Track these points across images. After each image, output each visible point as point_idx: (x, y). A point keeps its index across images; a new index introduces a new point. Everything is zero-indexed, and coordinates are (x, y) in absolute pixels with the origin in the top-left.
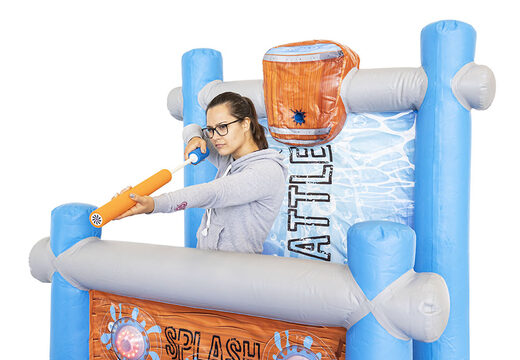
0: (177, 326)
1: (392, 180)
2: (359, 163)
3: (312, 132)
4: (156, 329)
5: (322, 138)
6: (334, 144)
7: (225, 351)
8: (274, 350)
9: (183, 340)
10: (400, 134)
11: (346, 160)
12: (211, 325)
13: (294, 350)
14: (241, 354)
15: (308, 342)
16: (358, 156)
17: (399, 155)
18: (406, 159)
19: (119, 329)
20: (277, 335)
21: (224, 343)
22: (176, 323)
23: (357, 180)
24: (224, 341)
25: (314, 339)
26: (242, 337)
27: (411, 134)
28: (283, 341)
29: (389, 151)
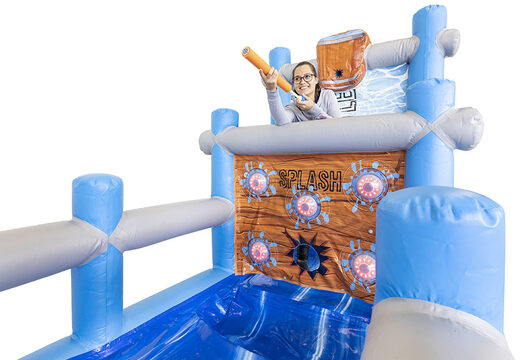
0: (287, 169)
1: (394, 104)
2: (372, 97)
3: (347, 80)
4: (273, 173)
5: (352, 83)
6: (357, 88)
7: (317, 178)
8: (352, 173)
9: (291, 176)
10: (399, 77)
11: (364, 97)
12: (308, 165)
13: (365, 171)
14: (328, 179)
15: (375, 165)
16: (372, 93)
17: (397, 90)
18: (402, 91)
19: (251, 176)
20: (354, 164)
21: (317, 174)
22: (286, 167)
23: (371, 107)
24: (317, 173)
25: (380, 163)
26: (328, 169)
27: (405, 77)
28: (358, 167)
29: (392, 88)
